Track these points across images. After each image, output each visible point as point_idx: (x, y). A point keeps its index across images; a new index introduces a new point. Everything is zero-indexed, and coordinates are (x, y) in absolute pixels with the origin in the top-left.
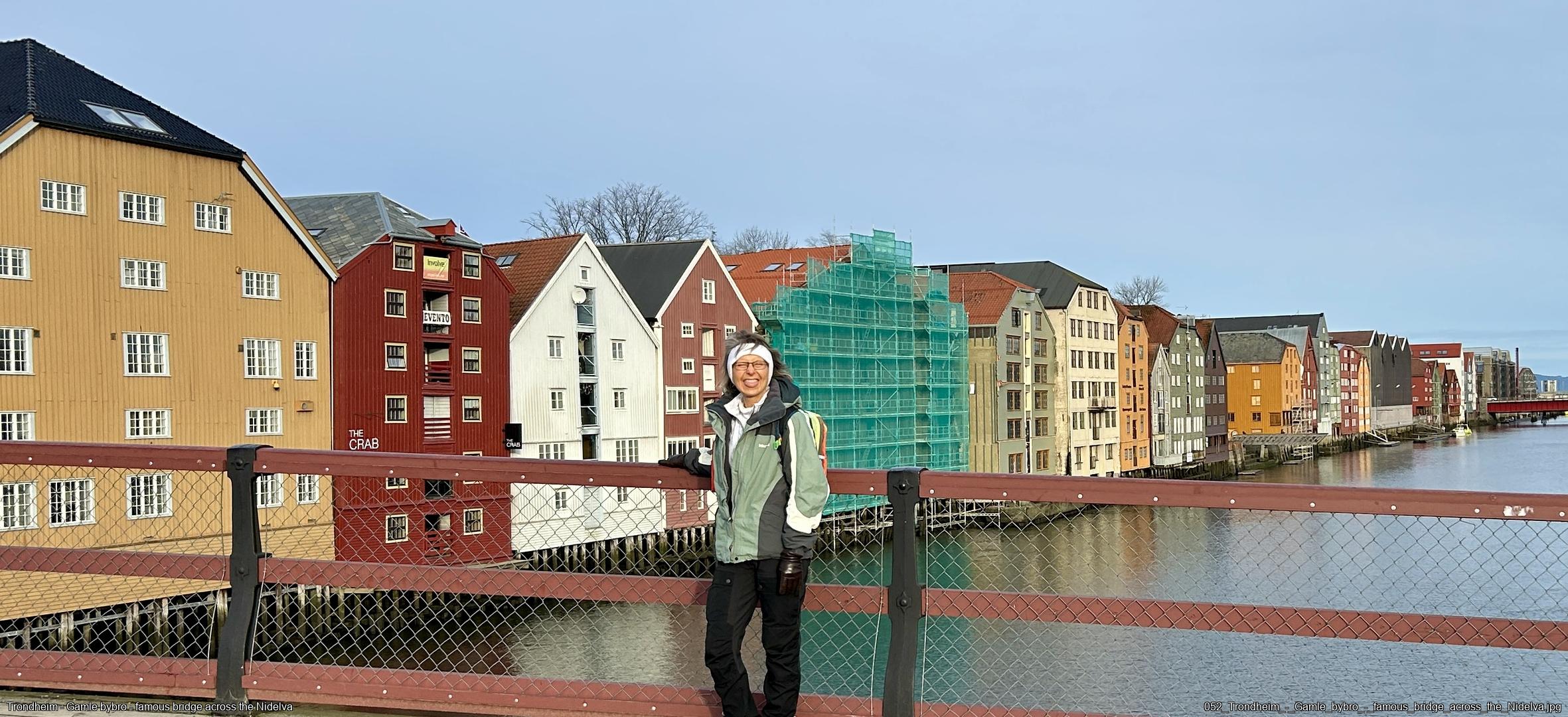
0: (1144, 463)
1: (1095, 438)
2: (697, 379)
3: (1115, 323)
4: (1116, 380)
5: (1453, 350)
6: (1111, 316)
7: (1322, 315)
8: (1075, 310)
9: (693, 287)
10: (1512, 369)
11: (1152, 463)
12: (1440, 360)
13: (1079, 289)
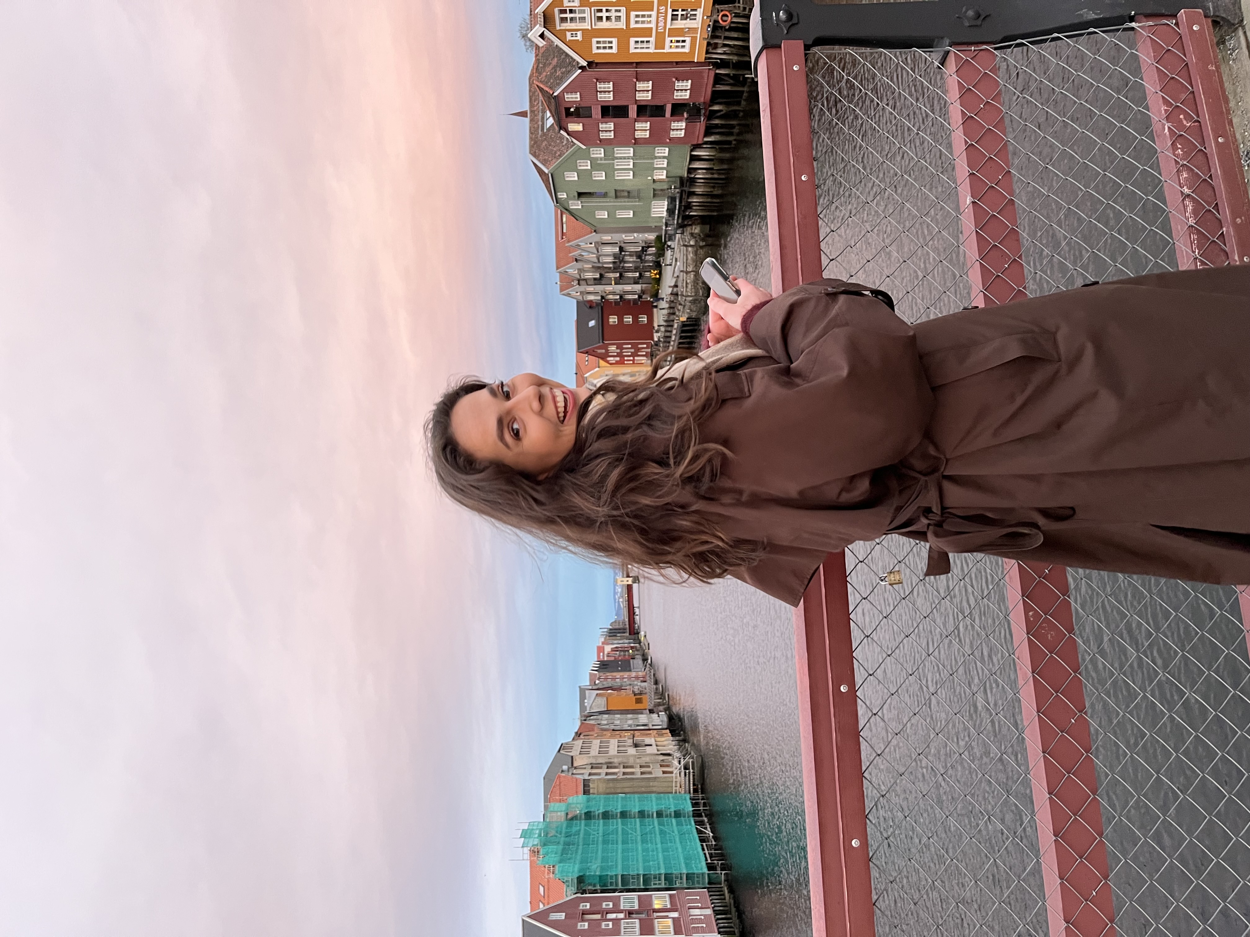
0: (668, 731)
1: (651, 745)
2: (616, 921)
3: (582, 741)
4: (616, 740)
5: (600, 649)
6: (579, 743)
7: (580, 687)
8: (575, 752)
9: (555, 924)
10: (611, 629)
11: (666, 729)
12: (606, 653)
13: (561, 752)
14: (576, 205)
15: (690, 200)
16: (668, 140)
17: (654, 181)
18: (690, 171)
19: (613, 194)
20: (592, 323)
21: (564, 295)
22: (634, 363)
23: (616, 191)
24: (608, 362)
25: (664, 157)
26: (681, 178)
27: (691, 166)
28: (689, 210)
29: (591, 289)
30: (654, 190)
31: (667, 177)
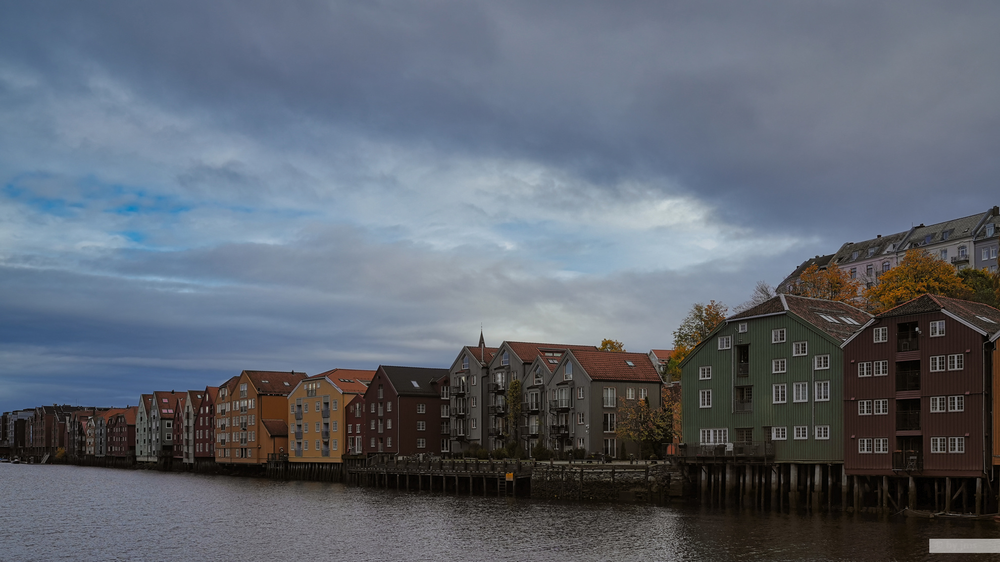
14: (723, 344)
15: (728, 470)
16: (853, 437)
17: (768, 429)
18: (785, 469)
19: (744, 382)
20: (415, 384)
21: (464, 349)
22: (347, 434)
23: (750, 388)
24: (353, 403)
25: (812, 436)
26: (771, 458)
27: (792, 467)
28: (707, 471)
29: (476, 380)
30: (749, 430)
31: (775, 441)
